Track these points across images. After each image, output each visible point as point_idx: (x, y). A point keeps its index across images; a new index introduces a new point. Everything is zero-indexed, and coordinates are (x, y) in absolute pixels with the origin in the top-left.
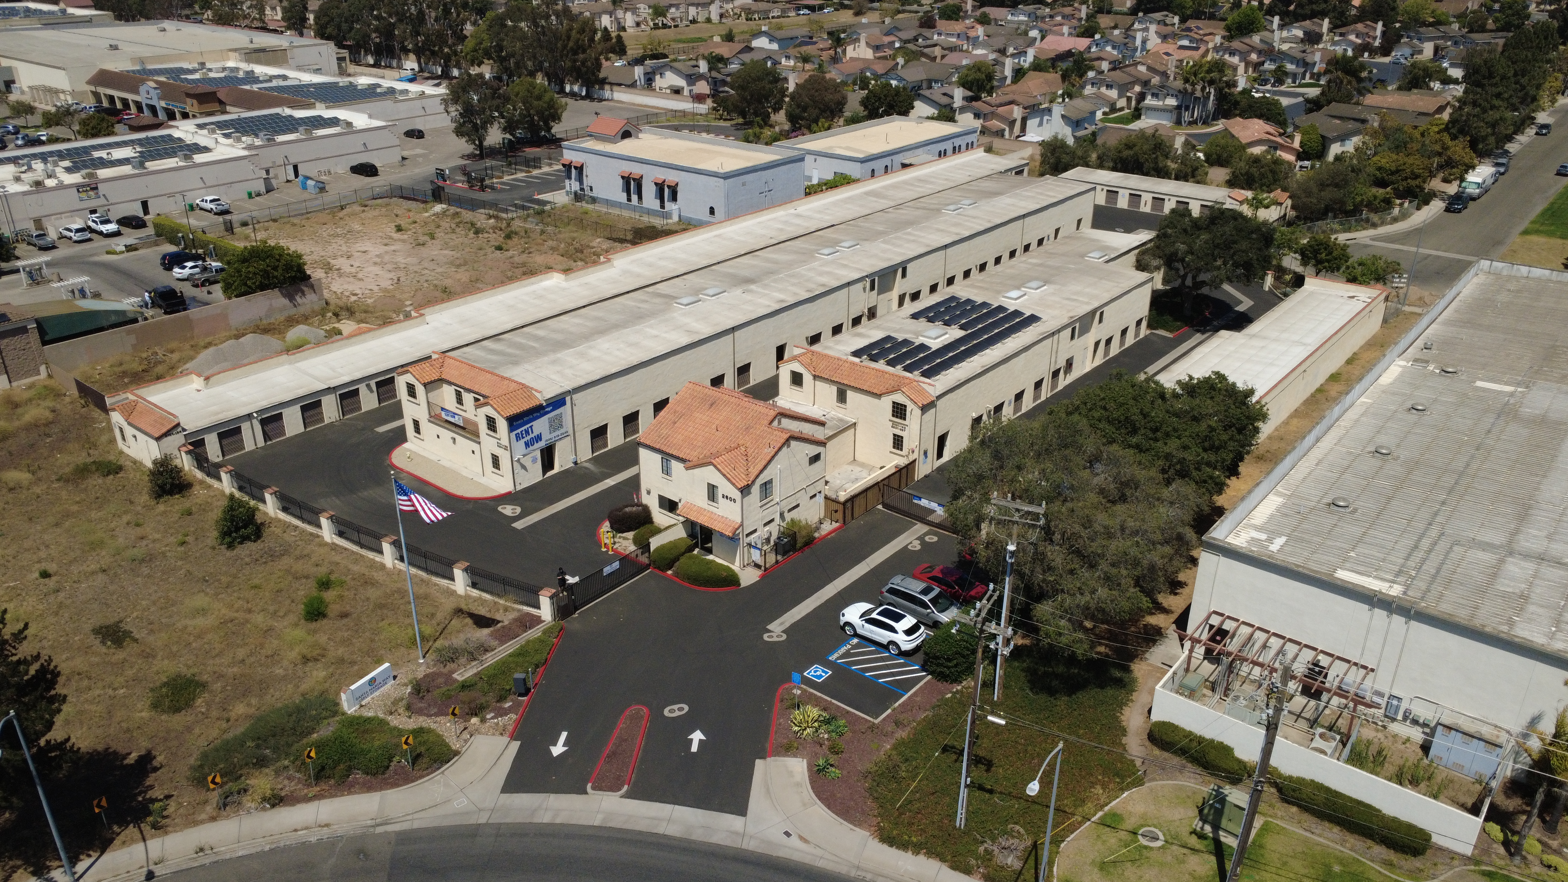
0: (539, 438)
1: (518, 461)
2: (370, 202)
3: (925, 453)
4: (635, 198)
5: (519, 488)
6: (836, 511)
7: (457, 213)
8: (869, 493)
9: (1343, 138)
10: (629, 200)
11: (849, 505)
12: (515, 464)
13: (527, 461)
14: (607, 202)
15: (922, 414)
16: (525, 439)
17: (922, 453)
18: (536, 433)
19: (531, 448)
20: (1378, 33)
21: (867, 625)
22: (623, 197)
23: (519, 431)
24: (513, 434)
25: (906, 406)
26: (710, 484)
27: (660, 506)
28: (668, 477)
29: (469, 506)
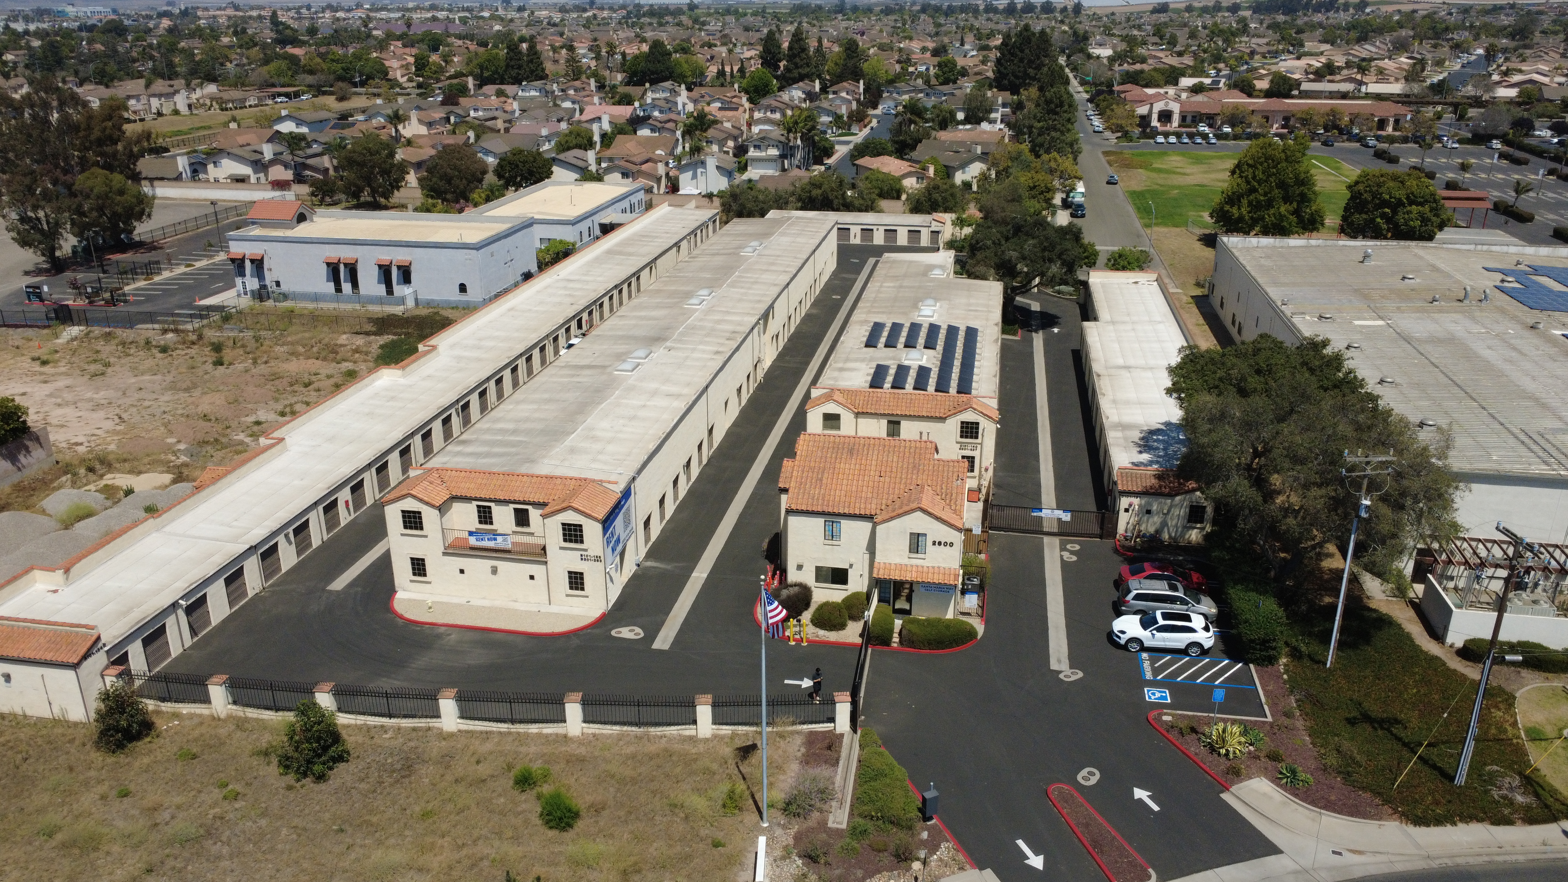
0: (618, 540)
1: (609, 572)
4: (347, 287)
5: (609, 606)
6: (985, 542)
7: (109, 334)
9: (963, 166)
10: (338, 289)
12: (607, 576)
13: (613, 571)
14: (305, 297)
16: (612, 544)
18: (617, 535)
19: (615, 553)
20: (861, 90)
21: (1159, 635)
22: (330, 287)
23: (608, 537)
24: (605, 539)
25: (978, 424)
26: (911, 534)
27: (818, 580)
28: (835, 543)
29: (575, 641)
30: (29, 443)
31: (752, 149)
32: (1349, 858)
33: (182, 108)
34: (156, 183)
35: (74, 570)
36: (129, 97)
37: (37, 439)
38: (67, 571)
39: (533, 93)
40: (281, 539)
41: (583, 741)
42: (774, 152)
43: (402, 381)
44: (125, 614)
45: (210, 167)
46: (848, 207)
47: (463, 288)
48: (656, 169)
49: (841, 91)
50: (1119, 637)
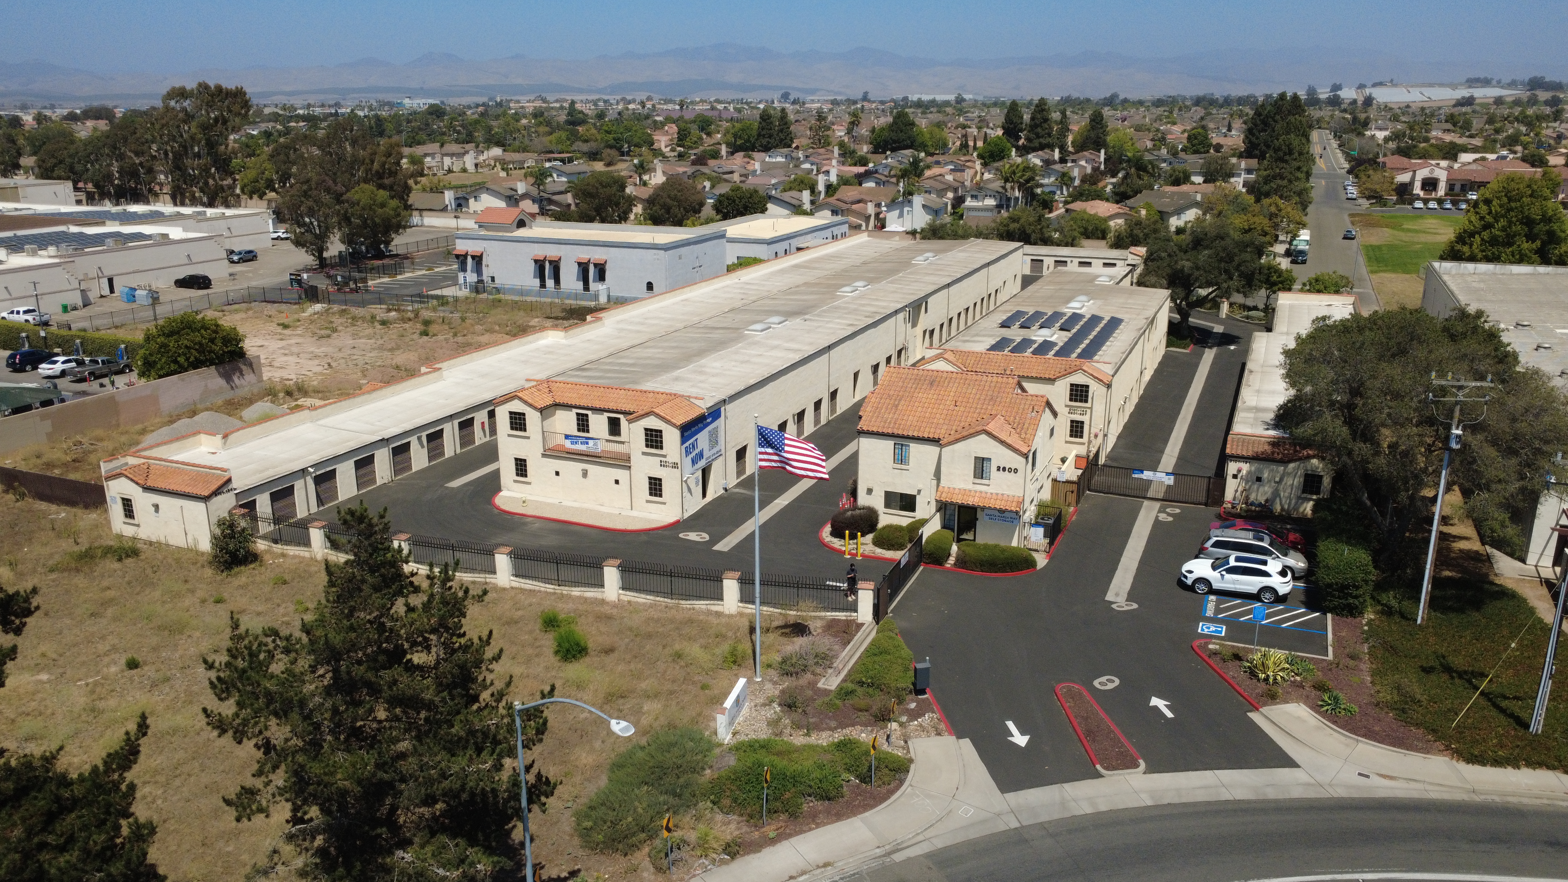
0: (701, 455)
1: (686, 481)
2: (225, 308)
5: (686, 516)
6: (1072, 491)
7: (344, 310)
9: (1179, 212)
12: (684, 485)
13: (692, 483)
14: (514, 291)
16: (692, 455)
18: (699, 448)
19: (695, 466)
20: (1102, 159)
21: (1228, 577)
23: (688, 444)
24: (683, 447)
25: (1087, 387)
26: (976, 458)
27: (887, 505)
28: (903, 467)
29: (644, 538)
30: (243, 367)
31: (969, 199)
32: (1376, 781)
33: (470, 167)
34: (425, 213)
35: (232, 438)
36: (426, 155)
37: (250, 365)
38: (225, 437)
39: (780, 159)
40: (413, 440)
41: (618, 605)
42: (991, 202)
43: (564, 341)
44: (261, 472)
45: (472, 201)
46: (1046, 241)
47: (650, 286)
48: (866, 209)
49: (1080, 159)
50: (1186, 577)
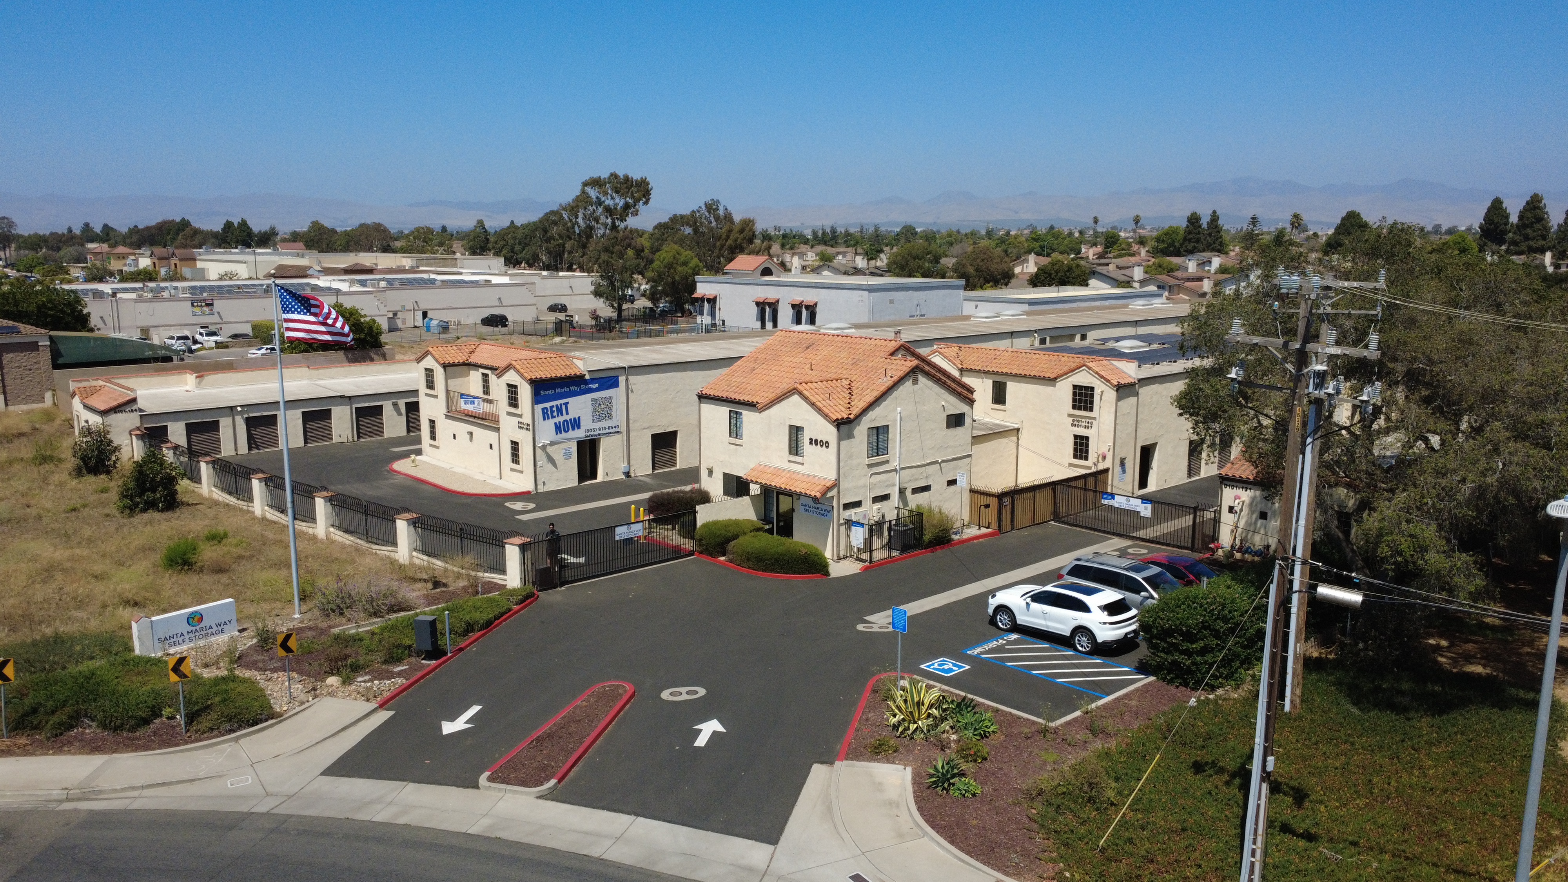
0: (576, 424)
1: (544, 448)
3: (1122, 463)
4: (769, 325)
5: (541, 489)
6: (987, 506)
8: (1039, 495)
10: (763, 326)
11: (1007, 501)
12: (538, 451)
13: (556, 452)
15: (1119, 399)
16: (557, 420)
17: (1118, 462)
18: (572, 415)
19: (564, 435)
22: (758, 325)
23: (548, 405)
24: (539, 408)
25: (1092, 389)
26: (791, 427)
28: (738, 441)
29: (470, 501)
30: (375, 357)
35: (208, 379)
37: (383, 356)
38: (202, 375)
40: (387, 405)
44: (194, 404)
